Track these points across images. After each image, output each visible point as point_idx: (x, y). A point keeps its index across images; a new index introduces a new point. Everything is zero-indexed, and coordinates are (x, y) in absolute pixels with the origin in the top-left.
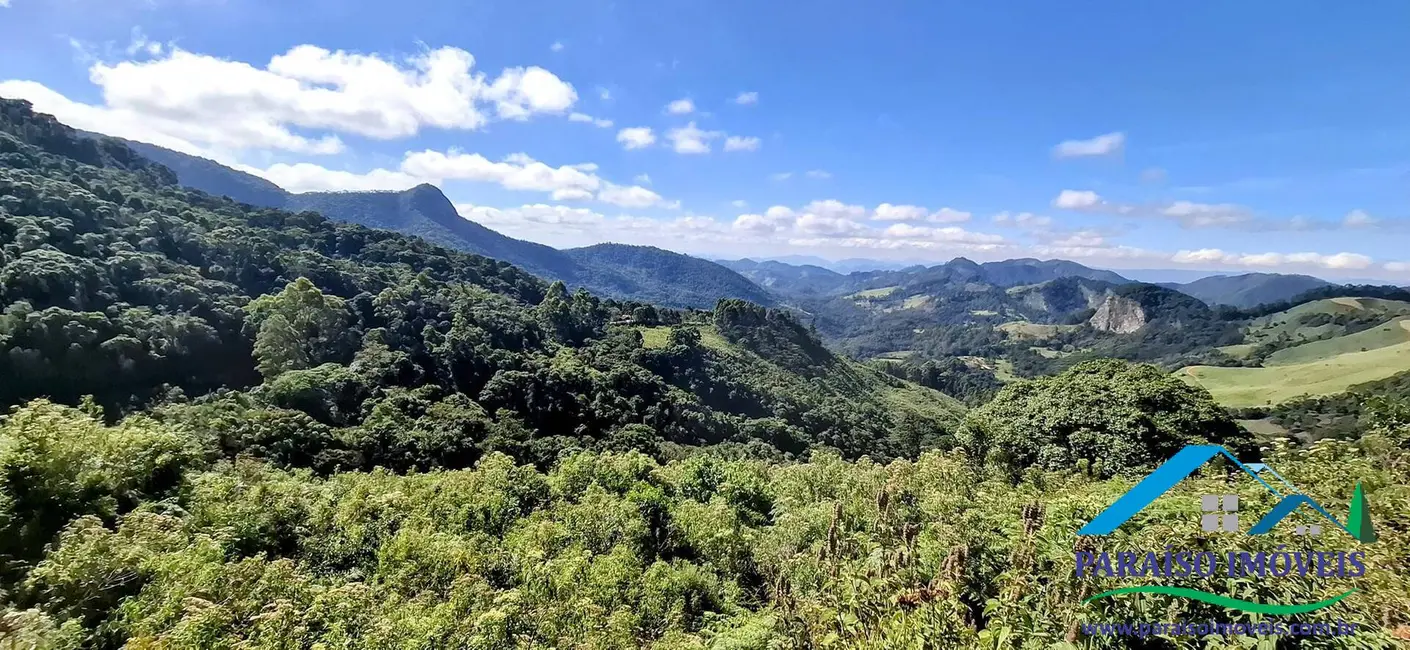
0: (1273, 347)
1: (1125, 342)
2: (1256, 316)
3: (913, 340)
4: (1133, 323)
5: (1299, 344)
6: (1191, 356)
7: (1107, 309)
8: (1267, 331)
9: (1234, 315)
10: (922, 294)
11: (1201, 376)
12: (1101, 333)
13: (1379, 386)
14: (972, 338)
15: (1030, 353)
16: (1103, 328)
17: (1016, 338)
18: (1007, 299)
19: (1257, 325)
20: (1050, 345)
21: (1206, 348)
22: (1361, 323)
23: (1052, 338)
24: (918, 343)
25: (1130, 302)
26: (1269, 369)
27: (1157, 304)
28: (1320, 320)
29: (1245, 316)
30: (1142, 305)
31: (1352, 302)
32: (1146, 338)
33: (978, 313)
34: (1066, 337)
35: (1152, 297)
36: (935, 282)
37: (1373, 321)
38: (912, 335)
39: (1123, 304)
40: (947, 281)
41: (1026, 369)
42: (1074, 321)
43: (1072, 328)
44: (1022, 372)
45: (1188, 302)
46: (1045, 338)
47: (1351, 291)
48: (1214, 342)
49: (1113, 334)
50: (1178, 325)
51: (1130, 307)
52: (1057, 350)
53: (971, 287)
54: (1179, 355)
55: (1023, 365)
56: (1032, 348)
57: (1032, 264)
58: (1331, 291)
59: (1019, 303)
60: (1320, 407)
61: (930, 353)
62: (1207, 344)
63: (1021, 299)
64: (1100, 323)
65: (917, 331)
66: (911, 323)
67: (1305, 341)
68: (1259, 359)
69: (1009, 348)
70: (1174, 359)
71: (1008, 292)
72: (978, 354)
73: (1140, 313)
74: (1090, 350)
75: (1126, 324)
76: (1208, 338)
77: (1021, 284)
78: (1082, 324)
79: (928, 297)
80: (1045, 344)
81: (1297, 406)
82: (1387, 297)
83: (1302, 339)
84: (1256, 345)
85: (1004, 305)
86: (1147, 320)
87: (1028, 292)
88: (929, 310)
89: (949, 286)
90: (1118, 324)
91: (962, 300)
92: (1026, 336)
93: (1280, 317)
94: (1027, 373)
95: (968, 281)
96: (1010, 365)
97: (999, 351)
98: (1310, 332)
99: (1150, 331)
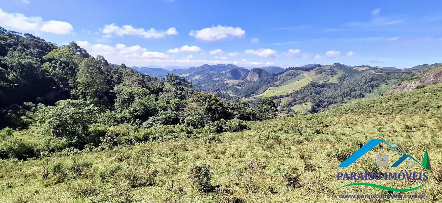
0: (283, 82)
1: (255, 83)
2: (278, 75)
3: (202, 88)
4: (256, 79)
5: (287, 80)
6: (269, 85)
7: (250, 75)
8: (281, 78)
9: (275, 75)
10: (198, 75)
11: (273, 89)
12: (249, 81)
13: (306, 87)
14: (219, 86)
15: (235, 88)
16: (249, 80)
17: (230, 84)
18: (222, 75)
19: (279, 77)
20: (239, 85)
21: (272, 83)
22: (296, 75)
23: (238, 84)
24: (204, 88)
25: (255, 73)
26: (284, 87)
27: (260, 73)
28: (289, 75)
29: (276, 75)
30: (258, 74)
31: (293, 71)
32: (260, 82)
33: (215, 79)
34: (242, 83)
35: (259, 71)
36: (201, 71)
37: (297, 75)
38: (201, 87)
39: (253, 73)
40: (204, 71)
41: (236, 92)
42: (243, 79)
43: (242, 81)
44: (235, 93)
45: (267, 72)
46: (237, 84)
47: (293, 69)
48: (273, 81)
49: (252, 82)
50: (265, 78)
51: (255, 74)
52: (241, 87)
53: (212, 72)
54: (267, 85)
55: (234, 91)
56: (235, 87)
57: (224, 65)
58: (290, 69)
59: (225, 76)
60: (297, 92)
61: (209, 91)
62: (271, 82)
63: (225, 75)
64: (249, 79)
65: (202, 85)
66: (200, 83)
67: (288, 80)
68: (281, 84)
69: (229, 87)
70: (266, 86)
71: (221, 73)
72: (222, 90)
73: (257, 76)
74: (248, 86)
75: (254, 79)
76: (271, 81)
77: (224, 71)
78: (245, 79)
79: (200, 76)
80: (237, 85)
81: (294, 93)
82: (298, 70)
83: (287, 79)
84: (281, 81)
85: (222, 76)
86: (259, 77)
87: (227, 72)
88: (202, 79)
89: (205, 72)
90: (253, 79)
91: (210, 76)
92: (232, 84)
93: (282, 75)
94: (236, 93)
95: (210, 71)
96: (231, 92)
97: (227, 88)
98: (289, 77)
99: (260, 80)
